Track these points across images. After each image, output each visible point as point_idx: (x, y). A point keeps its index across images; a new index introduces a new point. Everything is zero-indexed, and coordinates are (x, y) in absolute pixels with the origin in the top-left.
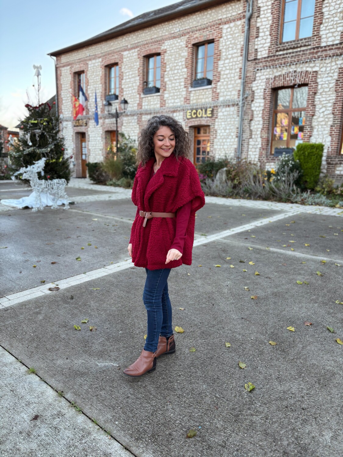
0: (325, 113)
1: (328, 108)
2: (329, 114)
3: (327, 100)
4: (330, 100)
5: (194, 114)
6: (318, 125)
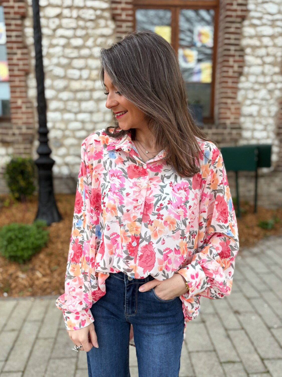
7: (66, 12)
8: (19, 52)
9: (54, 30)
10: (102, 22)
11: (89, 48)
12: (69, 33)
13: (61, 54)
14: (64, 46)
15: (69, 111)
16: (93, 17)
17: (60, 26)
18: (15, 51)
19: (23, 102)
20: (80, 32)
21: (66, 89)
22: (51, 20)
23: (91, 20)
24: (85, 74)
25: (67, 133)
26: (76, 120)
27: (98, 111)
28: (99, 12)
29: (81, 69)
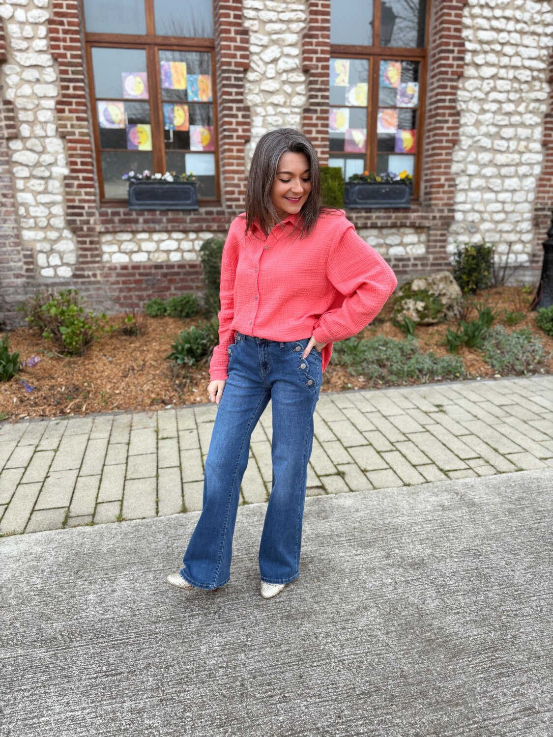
0: (282, 65)
1: (287, 50)
2: (292, 70)
3: (282, 21)
4: (290, 21)
6: (263, 104)
7: (502, 73)
8: (451, 119)
9: (487, 93)
10: (537, 84)
11: (520, 114)
12: (502, 97)
13: (491, 121)
14: (494, 113)
15: (491, 190)
16: (529, 79)
17: (494, 89)
18: (447, 118)
19: (446, 180)
20: (513, 96)
21: (491, 163)
22: (486, 81)
23: (526, 82)
24: (513, 145)
25: (486, 216)
26: (497, 201)
27: (522, 189)
28: (535, 73)
29: (508, 139)
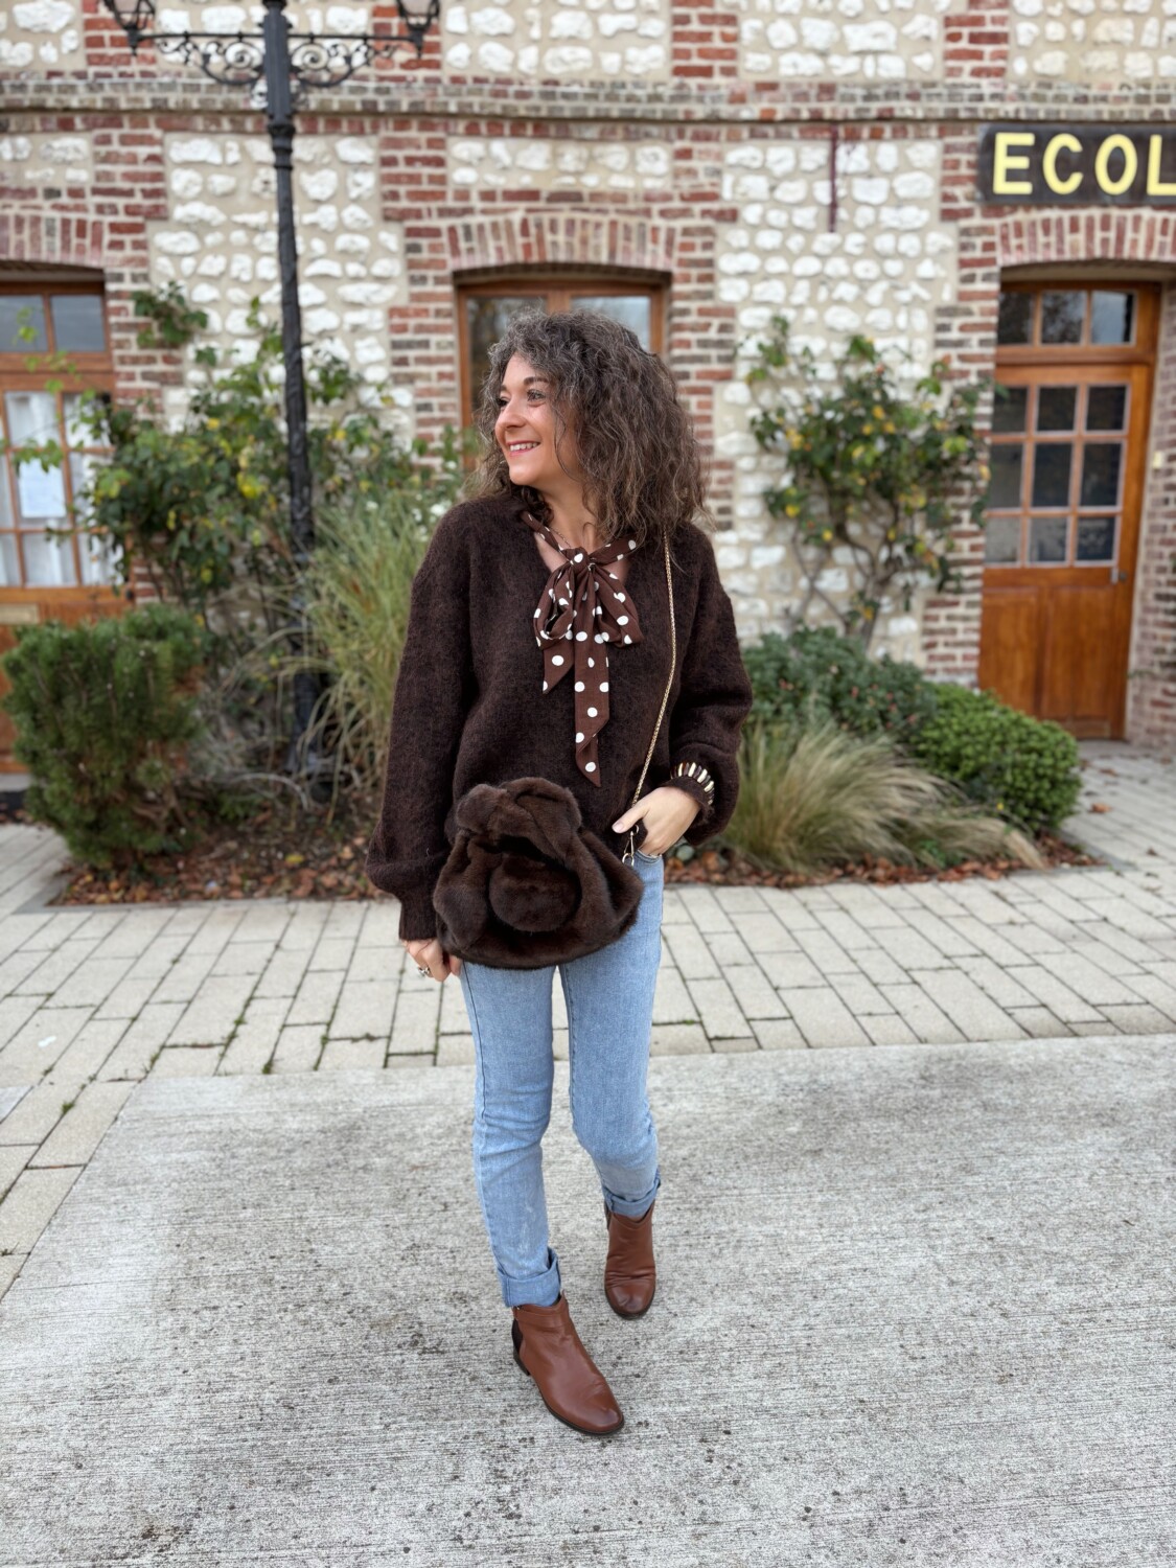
5: (1065, 165)
